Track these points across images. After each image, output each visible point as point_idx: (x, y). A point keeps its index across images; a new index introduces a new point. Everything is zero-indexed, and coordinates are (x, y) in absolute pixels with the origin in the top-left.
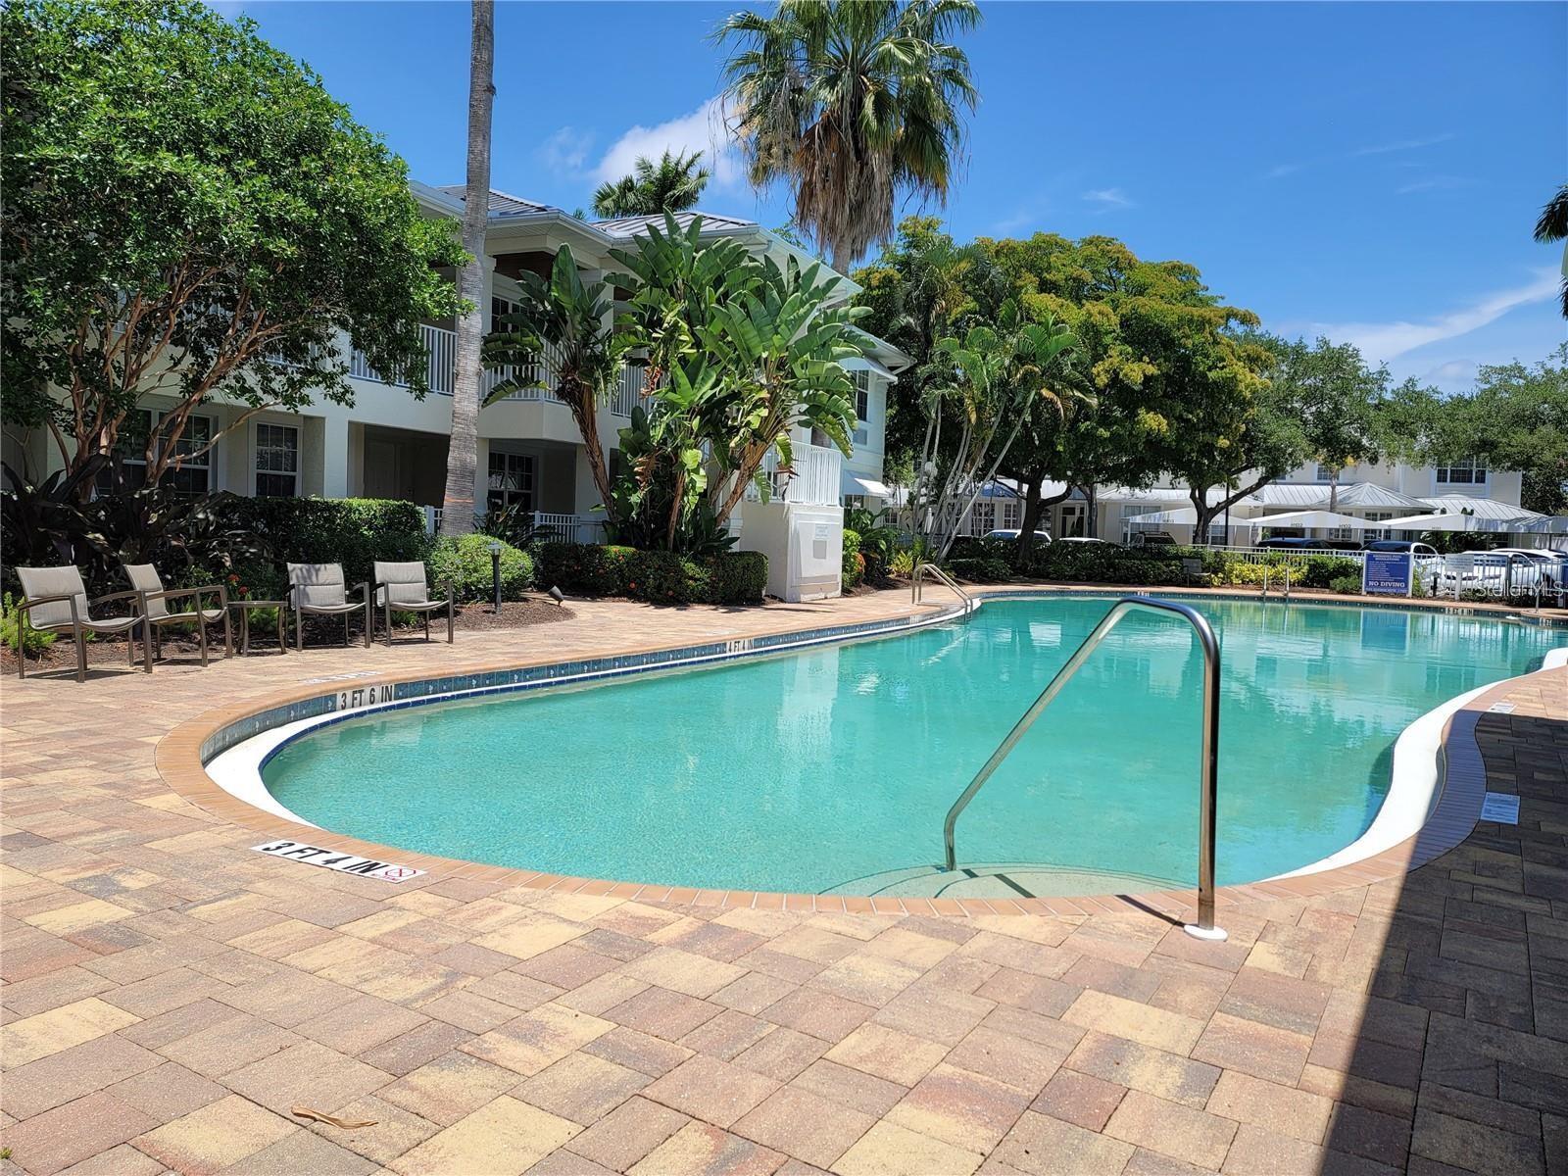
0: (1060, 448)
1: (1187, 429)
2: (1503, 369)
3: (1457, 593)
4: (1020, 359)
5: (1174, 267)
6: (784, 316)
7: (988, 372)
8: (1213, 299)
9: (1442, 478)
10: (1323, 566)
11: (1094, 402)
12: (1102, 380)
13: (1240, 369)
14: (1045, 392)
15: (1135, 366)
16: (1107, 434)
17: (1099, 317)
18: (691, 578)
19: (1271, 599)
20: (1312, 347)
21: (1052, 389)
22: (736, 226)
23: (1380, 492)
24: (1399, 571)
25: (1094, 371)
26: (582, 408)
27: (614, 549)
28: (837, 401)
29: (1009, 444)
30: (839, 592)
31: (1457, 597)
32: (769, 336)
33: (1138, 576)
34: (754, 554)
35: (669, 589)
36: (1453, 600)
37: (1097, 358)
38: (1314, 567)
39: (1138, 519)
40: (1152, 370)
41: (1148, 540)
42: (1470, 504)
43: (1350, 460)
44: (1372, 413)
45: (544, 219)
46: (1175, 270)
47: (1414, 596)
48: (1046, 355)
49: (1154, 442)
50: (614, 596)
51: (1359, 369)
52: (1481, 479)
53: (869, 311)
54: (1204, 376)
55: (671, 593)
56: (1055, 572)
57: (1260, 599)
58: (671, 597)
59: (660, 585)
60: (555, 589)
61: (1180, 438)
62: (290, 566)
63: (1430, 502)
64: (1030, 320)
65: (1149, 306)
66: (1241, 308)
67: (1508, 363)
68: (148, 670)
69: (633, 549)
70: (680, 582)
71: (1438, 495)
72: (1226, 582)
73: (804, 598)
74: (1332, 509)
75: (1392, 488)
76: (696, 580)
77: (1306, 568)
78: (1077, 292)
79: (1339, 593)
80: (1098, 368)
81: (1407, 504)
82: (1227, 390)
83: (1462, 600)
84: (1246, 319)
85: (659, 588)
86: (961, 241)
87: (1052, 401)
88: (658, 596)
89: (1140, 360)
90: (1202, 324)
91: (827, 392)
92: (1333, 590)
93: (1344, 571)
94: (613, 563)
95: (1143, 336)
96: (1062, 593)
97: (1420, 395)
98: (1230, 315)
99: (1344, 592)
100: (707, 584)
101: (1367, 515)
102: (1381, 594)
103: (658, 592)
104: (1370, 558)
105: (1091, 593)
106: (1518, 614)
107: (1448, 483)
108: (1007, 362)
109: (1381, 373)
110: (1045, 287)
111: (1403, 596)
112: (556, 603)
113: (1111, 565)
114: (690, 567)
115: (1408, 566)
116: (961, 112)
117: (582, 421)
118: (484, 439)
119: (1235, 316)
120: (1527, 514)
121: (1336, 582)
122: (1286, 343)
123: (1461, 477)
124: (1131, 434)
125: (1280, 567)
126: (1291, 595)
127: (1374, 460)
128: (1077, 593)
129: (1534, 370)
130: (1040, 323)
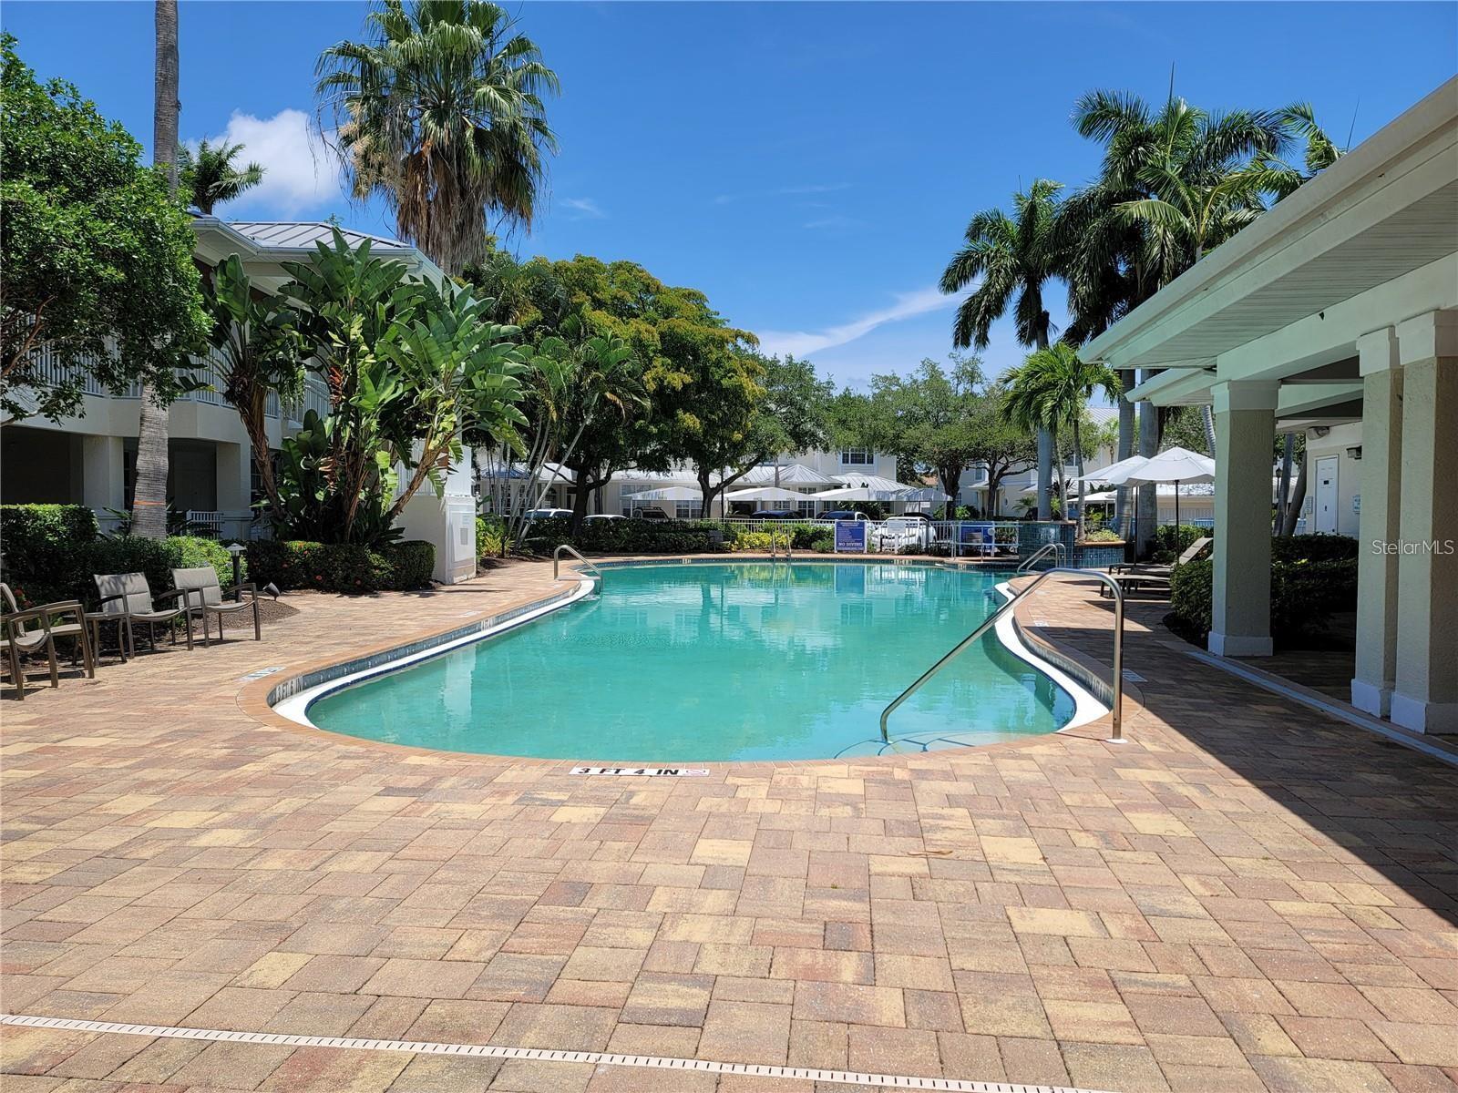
0: (622, 442)
1: (710, 427)
2: (886, 378)
3: (896, 548)
4: (590, 366)
5: (689, 294)
6: (461, 333)
7: (565, 377)
8: (722, 322)
9: (845, 461)
10: (805, 532)
11: (647, 404)
12: (652, 386)
13: (744, 380)
14: (608, 395)
15: (675, 375)
16: (655, 430)
17: (646, 334)
18: (376, 568)
19: (779, 560)
20: (783, 362)
21: (614, 392)
22: (392, 247)
23: (808, 472)
24: (858, 534)
25: (645, 378)
26: (251, 410)
27: (296, 545)
28: (510, 408)
29: (577, 437)
30: (474, 573)
31: (896, 552)
32: (449, 351)
33: (675, 546)
34: (426, 543)
35: (357, 579)
36: (894, 554)
37: (647, 368)
38: (799, 533)
39: (639, 497)
40: (688, 379)
41: (646, 515)
42: (867, 480)
43: (810, 449)
44: (825, 413)
45: (201, 225)
46: (690, 296)
47: (869, 552)
48: (608, 363)
49: (689, 437)
50: (300, 588)
51: (813, 380)
52: (870, 461)
53: (517, 330)
54: (718, 382)
55: (359, 582)
56: (608, 545)
57: (771, 560)
58: (359, 586)
59: (348, 575)
60: (272, 585)
61: (705, 433)
62: (98, 579)
63: (838, 479)
64: (593, 333)
65: (682, 326)
66: (746, 331)
67: (889, 374)
68: (55, 685)
69: (317, 544)
70: (367, 573)
71: (844, 473)
72: (740, 548)
73: (456, 580)
74: (777, 485)
75: (814, 468)
76: (382, 569)
77: (794, 535)
78: (622, 311)
79: (819, 552)
80: (648, 377)
81: (826, 481)
82: (736, 395)
83: (900, 553)
84: (750, 340)
85: (346, 579)
86: (526, 260)
87: (614, 404)
88: (346, 586)
89: (678, 370)
90: (721, 343)
91: (501, 400)
92: (814, 550)
93: (819, 535)
94: (297, 557)
95: (677, 349)
96: (627, 563)
97: (854, 399)
98: (738, 335)
99: (823, 551)
100: (391, 572)
101: (800, 489)
102: (847, 552)
103: (346, 582)
104: (839, 525)
105: (649, 562)
106: (941, 562)
107: (866, 464)
108: (578, 369)
109: (828, 383)
110: (598, 304)
111: (861, 552)
112: (272, 598)
113: (653, 538)
114: (375, 558)
115: (863, 531)
116: (544, 156)
117: (250, 423)
118: (120, 438)
119: (743, 336)
120: (902, 486)
121: (818, 544)
122: (765, 358)
123: (858, 459)
124: (672, 431)
125: (776, 534)
126: (793, 555)
127: (826, 449)
128: (639, 563)
129: (905, 381)
130: (601, 337)
